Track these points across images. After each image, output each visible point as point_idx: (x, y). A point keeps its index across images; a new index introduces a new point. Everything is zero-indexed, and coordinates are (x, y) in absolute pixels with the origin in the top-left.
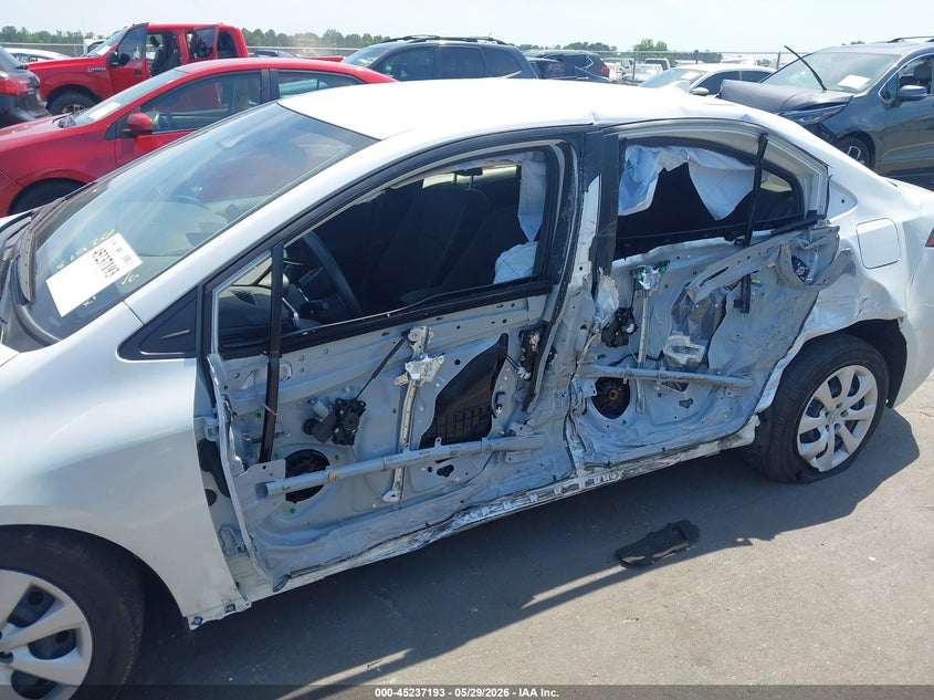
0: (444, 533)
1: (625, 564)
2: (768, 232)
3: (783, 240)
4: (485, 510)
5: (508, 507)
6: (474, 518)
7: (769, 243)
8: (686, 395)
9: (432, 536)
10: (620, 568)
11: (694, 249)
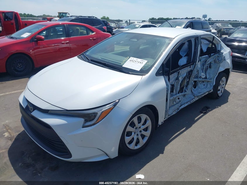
0: (179, 110)
1: (203, 113)
2: (214, 54)
3: (216, 55)
4: (183, 106)
5: (186, 105)
6: (182, 107)
7: (214, 56)
8: (204, 83)
9: (177, 111)
10: (203, 114)
11: (204, 57)
